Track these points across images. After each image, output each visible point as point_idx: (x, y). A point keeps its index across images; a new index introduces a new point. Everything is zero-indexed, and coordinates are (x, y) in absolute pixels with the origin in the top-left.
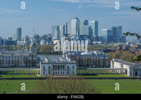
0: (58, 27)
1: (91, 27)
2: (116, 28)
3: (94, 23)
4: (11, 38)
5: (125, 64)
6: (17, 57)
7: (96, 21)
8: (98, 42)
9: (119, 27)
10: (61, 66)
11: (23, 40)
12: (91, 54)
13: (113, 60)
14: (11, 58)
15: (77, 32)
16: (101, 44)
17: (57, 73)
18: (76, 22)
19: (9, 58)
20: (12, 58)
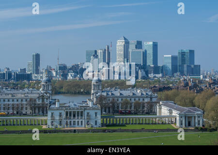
0: (96, 52)
1: (146, 51)
2: (185, 52)
3: (152, 46)
4: (25, 69)
5: (174, 109)
6: (20, 100)
7: (154, 43)
8: (156, 75)
9: (190, 51)
10: (78, 112)
11: (42, 73)
12: (131, 95)
13: (161, 103)
14: (11, 100)
15: (126, 59)
16: (162, 77)
17: (72, 123)
18: (124, 45)
19: (9, 101)
20: (13, 101)
